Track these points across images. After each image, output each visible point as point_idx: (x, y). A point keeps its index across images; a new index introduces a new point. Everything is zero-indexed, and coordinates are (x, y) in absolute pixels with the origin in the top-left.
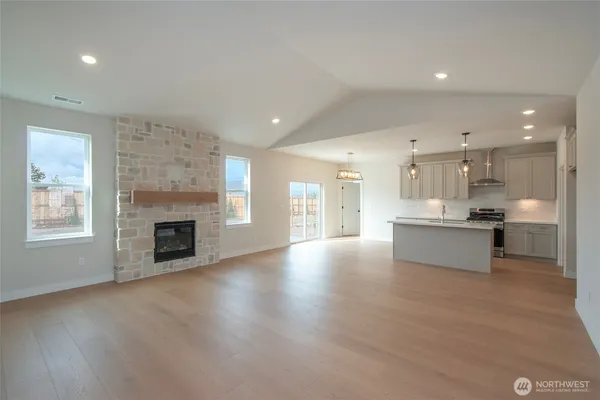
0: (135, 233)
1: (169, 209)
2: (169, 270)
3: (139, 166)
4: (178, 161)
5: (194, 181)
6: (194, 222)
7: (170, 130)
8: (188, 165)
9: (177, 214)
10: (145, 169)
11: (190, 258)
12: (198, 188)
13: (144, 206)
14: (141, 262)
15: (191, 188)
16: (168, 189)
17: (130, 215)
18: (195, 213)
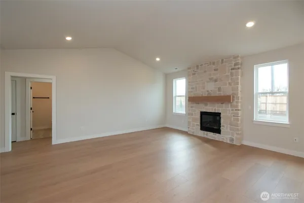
0: (192, 115)
1: (206, 105)
2: (205, 136)
3: (194, 86)
4: (211, 79)
5: (219, 89)
6: (220, 113)
7: (207, 65)
8: (216, 81)
9: (210, 108)
10: (196, 88)
11: (217, 134)
12: (222, 94)
13: (197, 103)
14: (194, 128)
15: (217, 94)
16: (206, 95)
17: (192, 107)
18: (220, 109)
